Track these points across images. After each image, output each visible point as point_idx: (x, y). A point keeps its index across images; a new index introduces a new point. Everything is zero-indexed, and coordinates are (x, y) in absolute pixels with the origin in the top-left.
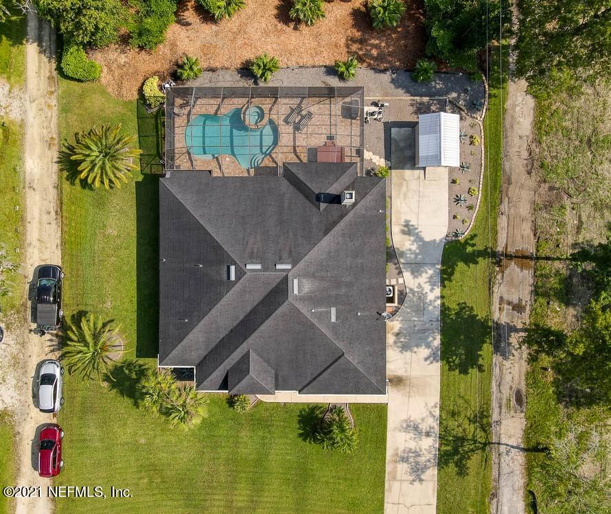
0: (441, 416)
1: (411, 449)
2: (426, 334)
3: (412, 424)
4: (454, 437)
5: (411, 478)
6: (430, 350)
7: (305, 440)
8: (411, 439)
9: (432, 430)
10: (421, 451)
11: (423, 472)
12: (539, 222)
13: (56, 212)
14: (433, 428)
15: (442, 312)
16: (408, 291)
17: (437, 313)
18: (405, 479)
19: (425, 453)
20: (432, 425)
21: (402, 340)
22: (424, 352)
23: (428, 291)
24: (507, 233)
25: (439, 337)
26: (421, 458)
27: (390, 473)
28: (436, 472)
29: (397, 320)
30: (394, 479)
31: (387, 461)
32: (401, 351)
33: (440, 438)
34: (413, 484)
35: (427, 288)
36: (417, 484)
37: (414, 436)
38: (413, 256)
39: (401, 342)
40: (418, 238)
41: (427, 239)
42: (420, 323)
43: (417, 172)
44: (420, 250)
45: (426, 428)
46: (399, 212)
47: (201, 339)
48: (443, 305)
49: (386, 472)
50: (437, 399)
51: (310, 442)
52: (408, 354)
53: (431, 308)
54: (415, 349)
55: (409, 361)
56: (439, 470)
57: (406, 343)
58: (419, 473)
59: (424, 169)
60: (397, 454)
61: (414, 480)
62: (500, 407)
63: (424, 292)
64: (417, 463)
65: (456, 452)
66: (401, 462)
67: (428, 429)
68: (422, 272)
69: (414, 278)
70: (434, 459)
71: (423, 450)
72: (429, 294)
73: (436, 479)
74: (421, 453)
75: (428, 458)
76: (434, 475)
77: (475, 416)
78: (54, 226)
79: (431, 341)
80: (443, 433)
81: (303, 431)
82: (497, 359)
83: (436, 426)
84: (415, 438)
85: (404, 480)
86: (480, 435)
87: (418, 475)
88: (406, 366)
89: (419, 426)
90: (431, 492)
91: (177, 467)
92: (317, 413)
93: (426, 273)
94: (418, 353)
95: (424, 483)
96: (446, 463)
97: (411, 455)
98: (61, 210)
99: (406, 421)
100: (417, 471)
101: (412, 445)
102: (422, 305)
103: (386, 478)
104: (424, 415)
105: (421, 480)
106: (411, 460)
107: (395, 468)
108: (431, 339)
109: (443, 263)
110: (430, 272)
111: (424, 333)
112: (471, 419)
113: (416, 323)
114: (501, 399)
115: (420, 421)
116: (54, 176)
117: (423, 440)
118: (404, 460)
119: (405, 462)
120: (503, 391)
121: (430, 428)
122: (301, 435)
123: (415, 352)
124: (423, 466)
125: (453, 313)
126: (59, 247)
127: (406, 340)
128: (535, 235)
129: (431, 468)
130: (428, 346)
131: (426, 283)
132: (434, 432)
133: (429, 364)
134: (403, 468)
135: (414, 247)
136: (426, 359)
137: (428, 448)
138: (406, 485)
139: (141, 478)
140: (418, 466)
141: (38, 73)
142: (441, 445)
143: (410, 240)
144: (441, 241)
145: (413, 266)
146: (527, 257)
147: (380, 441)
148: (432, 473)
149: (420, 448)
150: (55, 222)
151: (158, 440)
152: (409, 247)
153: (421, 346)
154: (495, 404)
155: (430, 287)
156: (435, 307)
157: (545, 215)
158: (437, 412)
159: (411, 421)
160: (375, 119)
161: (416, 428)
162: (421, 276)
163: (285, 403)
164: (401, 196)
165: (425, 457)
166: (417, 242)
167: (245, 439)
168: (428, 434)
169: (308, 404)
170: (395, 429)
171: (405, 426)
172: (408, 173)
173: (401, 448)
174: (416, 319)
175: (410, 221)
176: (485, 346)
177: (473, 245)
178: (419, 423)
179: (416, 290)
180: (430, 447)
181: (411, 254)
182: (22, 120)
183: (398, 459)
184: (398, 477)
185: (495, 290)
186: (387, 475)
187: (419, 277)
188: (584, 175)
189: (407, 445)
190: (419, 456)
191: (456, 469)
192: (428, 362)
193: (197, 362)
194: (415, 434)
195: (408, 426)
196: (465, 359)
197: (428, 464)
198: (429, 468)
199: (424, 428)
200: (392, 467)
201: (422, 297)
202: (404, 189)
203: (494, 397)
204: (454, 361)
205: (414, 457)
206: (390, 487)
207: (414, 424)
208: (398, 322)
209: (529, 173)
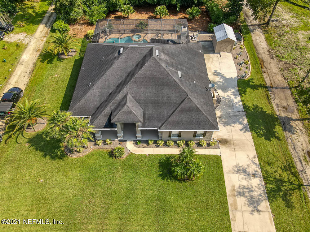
0: (260, 164)
1: (244, 186)
2: (238, 117)
3: (241, 168)
4: (274, 178)
5: (250, 209)
6: (243, 125)
7: (163, 179)
8: (243, 179)
9: (257, 173)
10: (252, 187)
11: (258, 204)
12: (285, 75)
13: (30, 73)
14: (257, 171)
15: (244, 107)
16: (221, 98)
17: (242, 108)
18: (245, 209)
19: (256, 189)
20: (256, 170)
21: (223, 120)
22: (238, 127)
23: (234, 98)
24: (270, 79)
25: (246, 119)
26: (254, 193)
27: (231, 205)
28: (268, 204)
29: (218, 111)
30: (236, 209)
31: (227, 195)
32: (224, 126)
33: (264, 178)
34: (253, 215)
35: (232, 97)
36: (256, 213)
37: (245, 177)
38: (221, 84)
39: (223, 121)
40: (222, 77)
41: (227, 77)
42: (232, 112)
43: (216, 55)
44: (225, 82)
45: (252, 171)
46: (210, 68)
47: (98, 94)
48: (244, 105)
49: (229, 204)
50: (255, 153)
51: (167, 181)
52: (229, 127)
53: (237, 105)
54: (233, 125)
55: (230, 131)
56: (270, 203)
57: (226, 121)
58: (255, 205)
59: (219, 53)
60: (234, 190)
61: (253, 211)
62: (300, 161)
63: (231, 99)
64: (252, 197)
65: (279, 190)
66: (239, 196)
67: (254, 172)
68: (228, 90)
69: (224, 93)
70: (264, 194)
71: (254, 187)
72: (235, 99)
73: (270, 210)
74: (253, 189)
75: (259, 193)
76: (267, 206)
77: (285, 167)
78: (26, 77)
79: (242, 121)
80: (265, 175)
81: (162, 173)
82: (287, 134)
83: (258, 169)
84: (246, 178)
85: (244, 211)
86: (293, 179)
87: (255, 207)
88: (229, 133)
89: (247, 170)
90: (269, 221)
91: (62, 200)
92: (172, 160)
93: (230, 90)
94: (235, 127)
95: (261, 213)
96: (275, 197)
97: (245, 190)
98: (33, 72)
99: (236, 166)
100: (254, 203)
101: (244, 183)
102: (231, 104)
103: (230, 209)
104: (248, 163)
105: (259, 211)
106: (247, 194)
107: (235, 201)
108: (241, 120)
109: (238, 87)
110: (233, 90)
111: (237, 117)
112: (283, 168)
113: (230, 112)
114: (299, 156)
115: (246, 167)
116: (34, 60)
117: (252, 179)
118: (241, 194)
119: (242, 196)
120: (299, 152)
121: (255, 171)
122: (160, 175)
123: (233, 126)
124: (257, 200)
125: (251, 108)
126: (25, 85)
127: (226, 120)
128: (285, 79)
129: (264, 201)
130: (241, 123)
131: (231, 95)
132: (258, 174)
133: (244, 133)
134: (241, 201)
135: (221, 80)
136: (241, 130)
137: (257, 186)
138: (247, 215)
139: (32, 210)
140: (253, 199)
141: (41, 32)
142: (266, 183)
143: (218, 78)
144: (235, 78)
145: (222, 88)
146: (284, 88)
147: (220, 180)
148: (265, 205)
149: (251, 186)
150: (28, 76)
151: (53, 180)
152: (218, 80)
153: (236, 123)
154: (296, 160)
155: (234, 97)
156: (240, 105)
157: (287, 72)
158: (257, 161)
159: (240, 167)
160: (193, 40)
161: (245, 171)
162: (228, 92)
163: (149, 155)
164: (210, 62)
165: (257, 192)
166: (222, 78)
167: (119, 179)
168: (254, 176)
169: (165, 155)
170: (229, 171)
171: (236, 170)
172: (212, 55)
173: (237, 186)
174: (230, 110)
175: (217, 71)
176: (276, 127)
177: (253, 82)
178: (246, 168)
179: (226, 97)
180: (259, 185)
181: (221, 83)
182: (28, 44)
183: (236, 193)
184: (239, 208)
185: (272, 101)
186: (229, 206)
187: (227, 92)
188: (299, 59)
189: (241, 183)
190: (252, 191)
191: (284, 202)
192: (243, 132)
193: (92, 112)
194: (245, 176)
195: (239, 170)
196: (266, 132)
197: (260, 197)
198: (262, 201)
199: (251, 171)
200: (233, 199)
201: (230, 101)
202: (211, 60)
203: (293, 156)
204: (259, 132)
205: (248, 192)
206: (234, 217)
207: (243, 169)
208: (219, 112)
209: (272, 58)
